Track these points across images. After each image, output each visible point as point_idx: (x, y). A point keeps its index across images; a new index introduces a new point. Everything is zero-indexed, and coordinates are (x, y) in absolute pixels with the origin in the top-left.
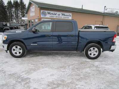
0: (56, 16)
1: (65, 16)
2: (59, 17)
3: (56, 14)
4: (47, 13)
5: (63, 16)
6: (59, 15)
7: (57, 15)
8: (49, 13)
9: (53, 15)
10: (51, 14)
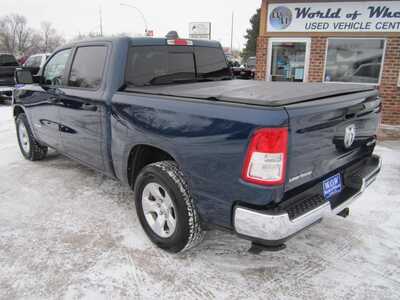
0: (336, 20)
1: (386, 19)
2: (351, 26)
3: (336, 15)
4: (295, 13)
5: (375, 20)
6: (355, 15)
7: (343, 19)
8: (302, 13)
9: (324, 20)
10: (312, 16)
